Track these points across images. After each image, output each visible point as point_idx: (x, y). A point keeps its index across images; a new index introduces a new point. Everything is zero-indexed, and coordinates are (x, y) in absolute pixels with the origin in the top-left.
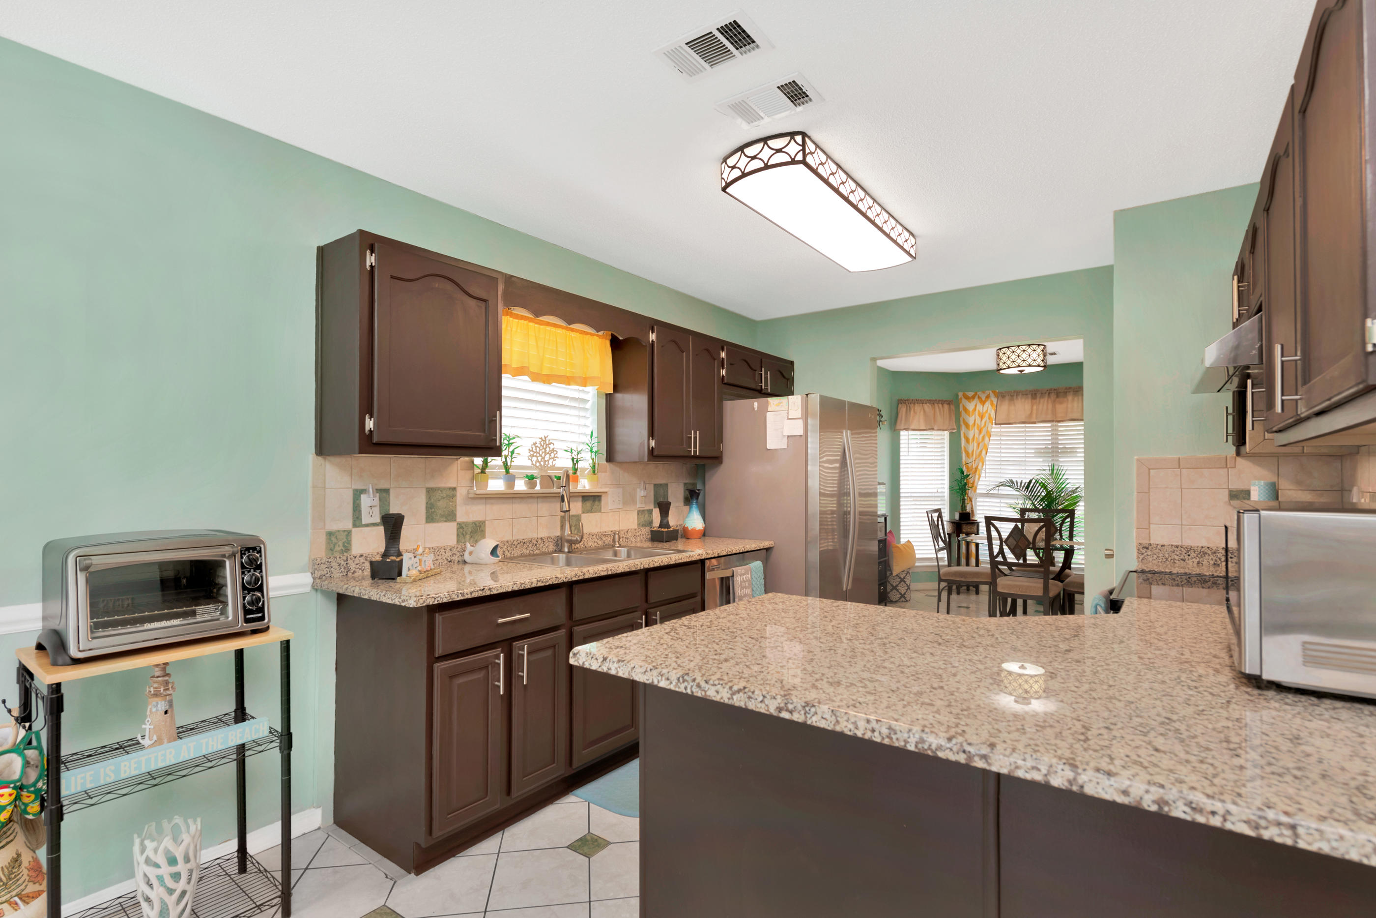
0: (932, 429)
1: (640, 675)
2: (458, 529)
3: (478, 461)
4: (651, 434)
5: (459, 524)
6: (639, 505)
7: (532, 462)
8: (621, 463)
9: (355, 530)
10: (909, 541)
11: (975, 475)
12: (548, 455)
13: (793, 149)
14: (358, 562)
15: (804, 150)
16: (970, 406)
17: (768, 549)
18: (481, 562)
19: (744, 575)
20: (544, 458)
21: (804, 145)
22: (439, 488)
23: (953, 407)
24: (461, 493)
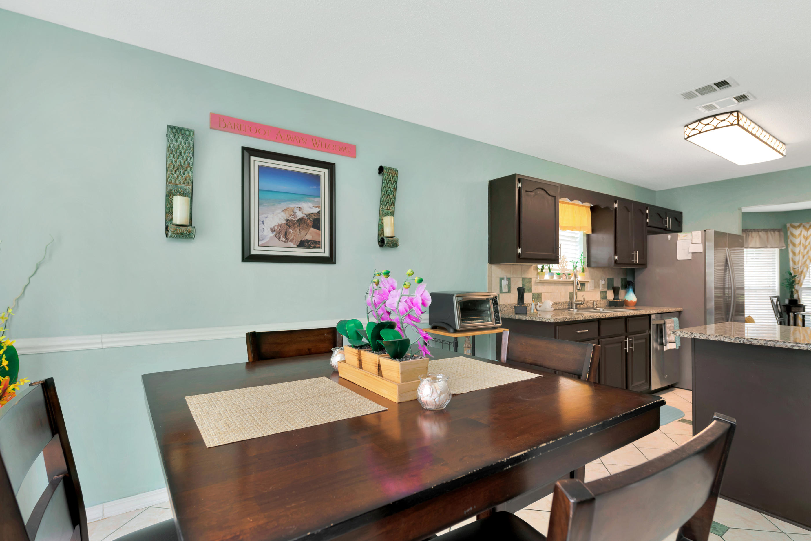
0: (766, 247)
1: (713, 338)
2: (532, 296)
3: (540, 266)
4: (616, 253)
5: (533, 294)
6: (601, 289)
7: (559, 266)
8: (593, 268)
9: (500, 294)
10: (749, 316)
11: (801, 277)
12: (564, 264)
13: (732, 119)
14: (503, 307)
15: (738, 119)
16: (797, 232)
17: (680, 312)
18: (547, 310)
19: (670, 323)
20: (563, 265)
21: (738, 116)
22: (526, 278)
23: (782, 233)
24: (533, 280)
